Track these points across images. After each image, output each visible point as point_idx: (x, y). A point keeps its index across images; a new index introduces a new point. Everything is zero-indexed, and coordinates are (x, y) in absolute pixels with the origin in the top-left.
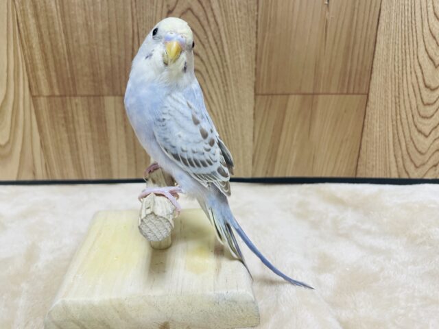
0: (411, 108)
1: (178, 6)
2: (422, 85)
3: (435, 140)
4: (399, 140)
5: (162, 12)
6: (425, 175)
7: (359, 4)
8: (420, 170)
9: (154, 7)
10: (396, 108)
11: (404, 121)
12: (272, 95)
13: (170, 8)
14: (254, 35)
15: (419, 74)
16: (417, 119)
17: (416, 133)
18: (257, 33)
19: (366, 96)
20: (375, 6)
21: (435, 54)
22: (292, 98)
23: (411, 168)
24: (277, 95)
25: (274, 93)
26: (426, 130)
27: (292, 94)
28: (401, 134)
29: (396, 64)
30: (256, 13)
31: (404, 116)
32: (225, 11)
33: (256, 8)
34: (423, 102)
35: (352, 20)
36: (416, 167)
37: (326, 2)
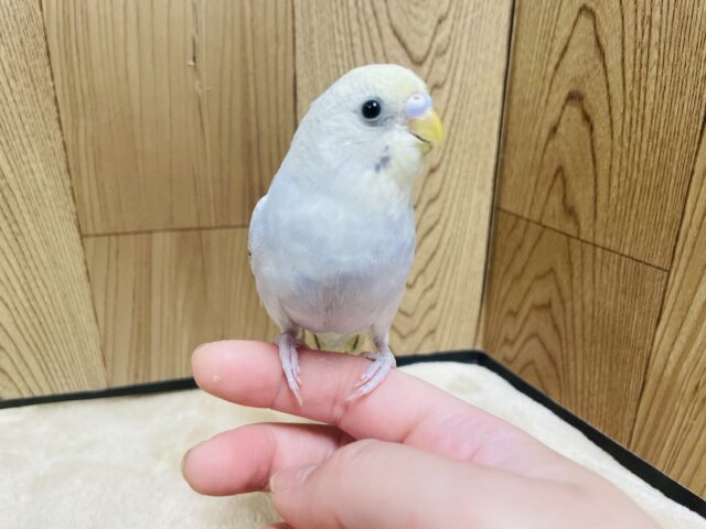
3: (426, 291)
6: (418, 348)
7: (255, 66)
8: (409, 341)
12: (117, 234)
14: (56, 125)
18: (59, 120)
20: (285, 71)
22: (159, 238)
24: (125, 233)
25: (120, 230)
27: (157, 231)
30: (51, 84)
33: (48, 73)
35: (245, 95)
36: (403, 337)
37: (191, 63)
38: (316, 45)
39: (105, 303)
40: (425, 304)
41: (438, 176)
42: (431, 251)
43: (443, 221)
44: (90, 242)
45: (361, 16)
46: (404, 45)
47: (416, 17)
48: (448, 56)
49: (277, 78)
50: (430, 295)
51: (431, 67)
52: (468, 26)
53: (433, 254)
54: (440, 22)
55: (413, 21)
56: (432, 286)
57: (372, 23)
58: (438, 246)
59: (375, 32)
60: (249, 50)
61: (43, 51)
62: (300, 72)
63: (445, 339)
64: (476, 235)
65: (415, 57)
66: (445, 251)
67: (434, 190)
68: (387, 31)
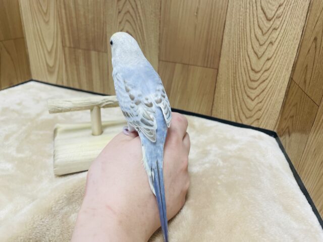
0: (243, 81)
2: (249, 68)
3: (258, 103)
4: (236, 100)
5: (116, 12)
6: (253, 123)
7: (214, 16)
8: (249, 120)
9: (113, 9)
10: (234, 80)
11: (239, 89)
14: (158, 28)
15: (248, 62)
16: (246, 88)
17: (246, 97)
18: (160, 27)
19: (217, 70)
20: (223, 18)
21: (258, 50)
22: (177, 65)
23: (243, 118)
24: (169, 62)
26: (253, 96)
27: (177, 63)
28: (237, 96)
29: (234, 54)
31: (239, 85)
32: (145, 14)
34: (250, 79)
35: (209, 25)
36: (247, 118)
37: (196, 14)
38: (234, 11)
40: (257, 108)
41: (270, 62)
42: (263, 89)
43: (269, 79)
44: (161, 62)
45: (251, 3)
46: (265, 13)
47: (271, 4)
48: (281, 19)
49: (219, 21)
50: (260, 105)
51: (274, 22)
52: (291, 9)
53: (263, 91)
54: (280, 6)
55: (269, 5)
56: (261, 102)
57: (254, 5)
58: (265, 88)
59: (255, 8)
60: (213, 11)
61: (159, 8)
62: (227, 19)
63: (263, 123)
64: (282, 88)
65: (268, 18)
66: (269, 90)
67: (268, 67)
68: (259, 8)
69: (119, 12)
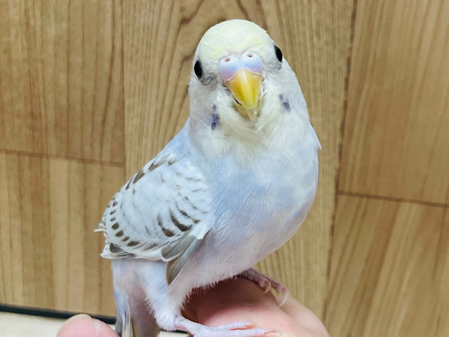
1: (201, 11)
5: (170, 18)
9: (156, 9)
12: (369, 197)
13: (187, 14)
14: (342, 84)
18: (347, 80)
22: (405, 206)
24: (377, 197)
25: (373, 193)
27: (406, 201)
30: (348, 45)
32: (290, 34)
33: (348, 35)
39: (341, 260)
44: (343, 199)
61: (349, 13)
69: (185, 21)
